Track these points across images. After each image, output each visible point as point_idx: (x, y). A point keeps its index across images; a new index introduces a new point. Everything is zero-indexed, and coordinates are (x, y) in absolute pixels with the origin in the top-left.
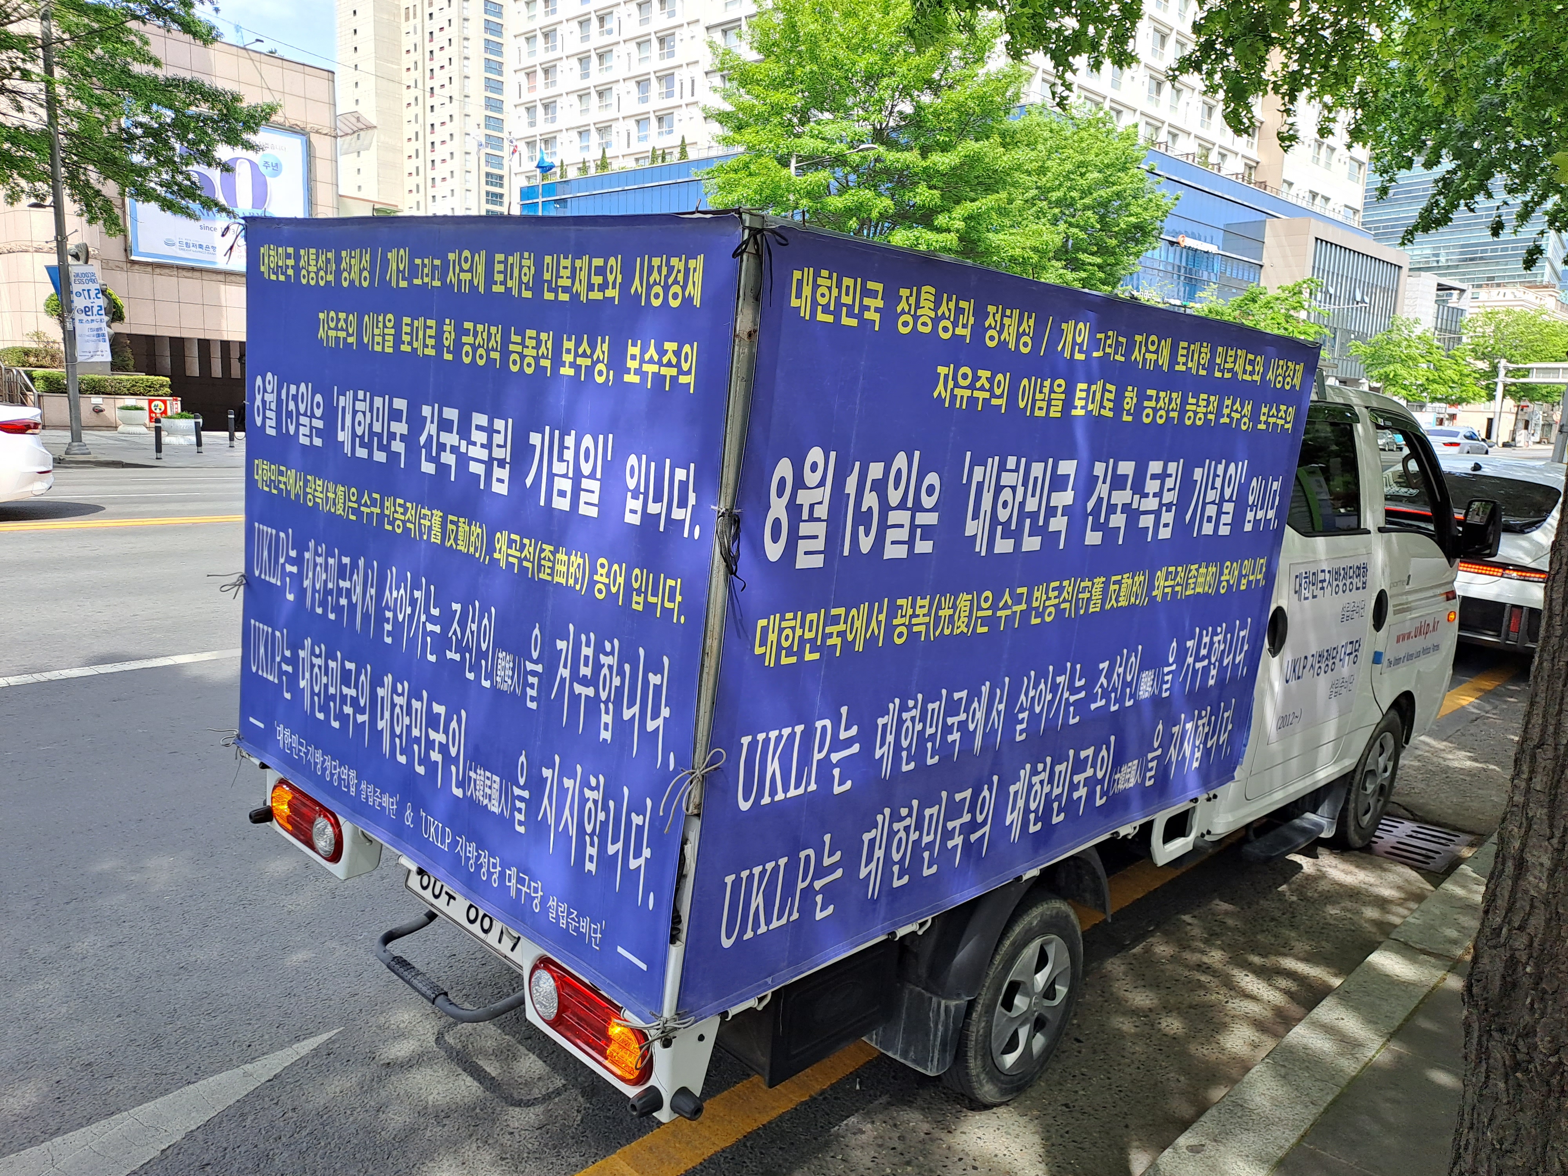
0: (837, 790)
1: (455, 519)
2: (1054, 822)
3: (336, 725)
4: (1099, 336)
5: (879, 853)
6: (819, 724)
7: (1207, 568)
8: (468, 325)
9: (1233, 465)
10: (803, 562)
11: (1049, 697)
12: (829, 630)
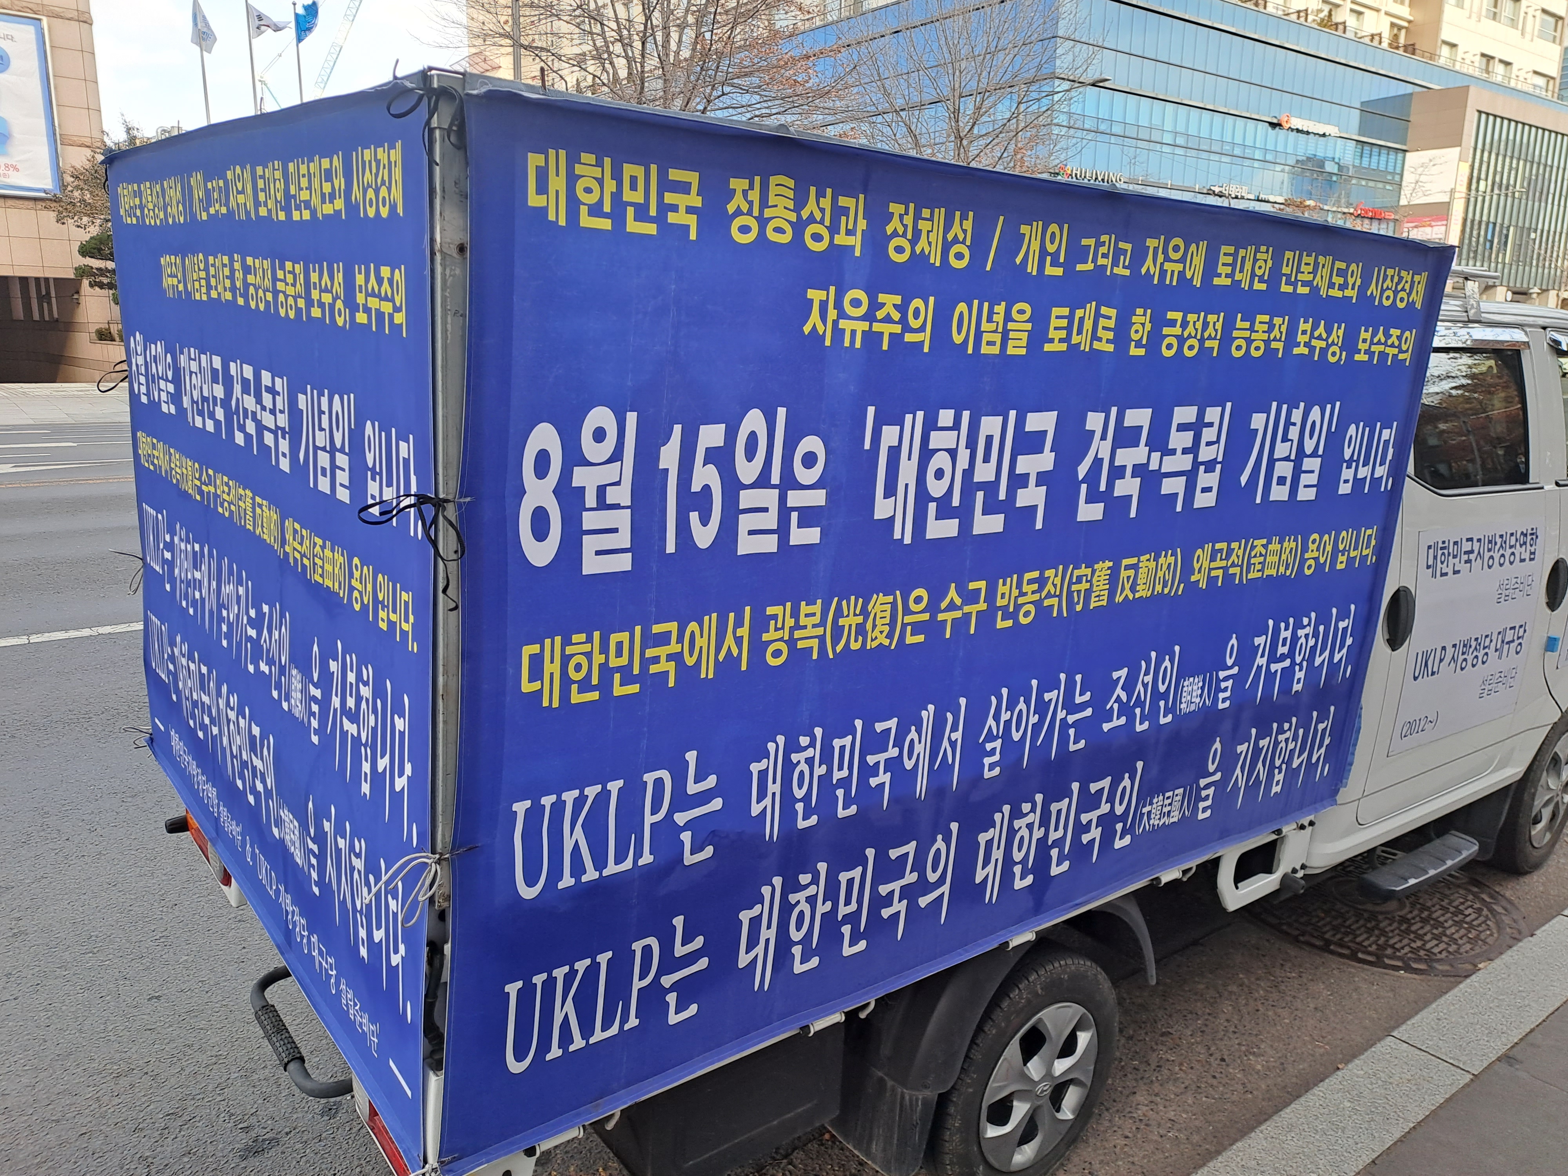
0: (689, 859)
2: (1053, 873)
3: (201, 735)
4: (1084, 242)
5: (768, 933)
6: (650, 778)
9: (1315, 411)
11: (1034, 719)
12: (650, 653)
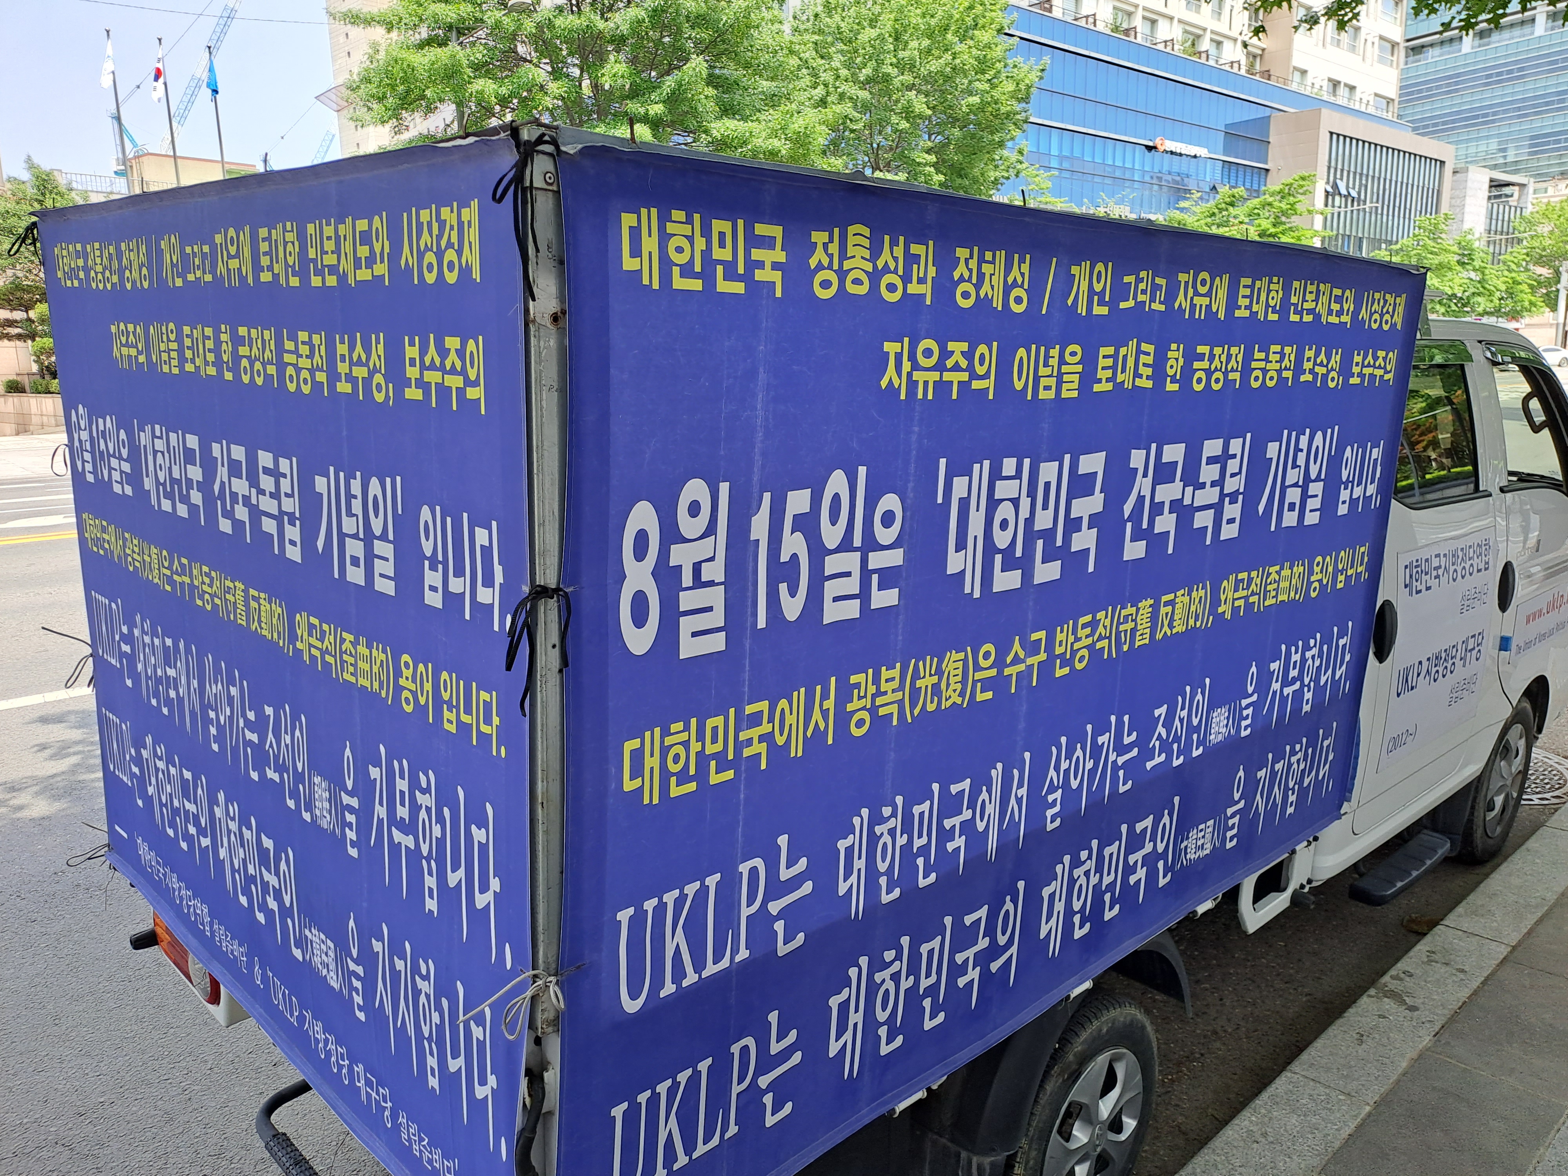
0: (782, 950)
1: (258, 594)
2: (1106, 918)
3: (184, 845)
4: (1127, 279)
5: (856, 1018)
6: (744, 868)
8: (243, 331)
11: (1089, 766)
12: (743, 736)
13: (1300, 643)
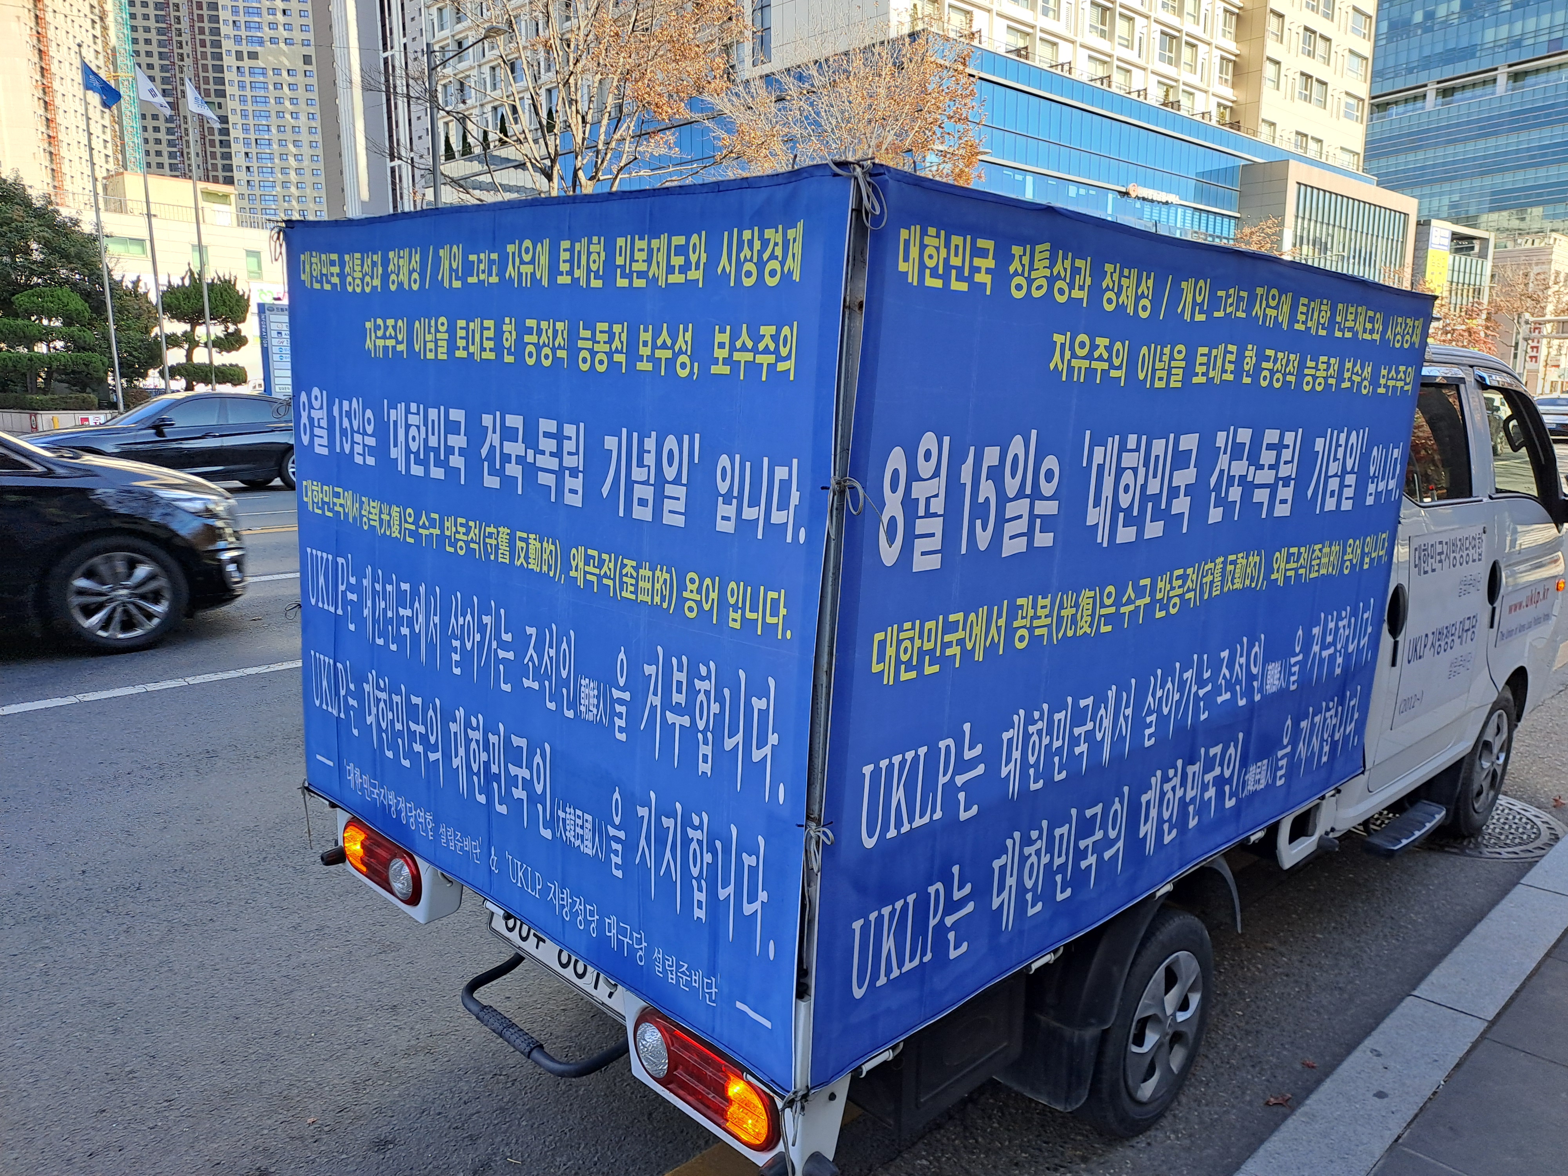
0: (963, 816)
1: (525, 535)
2: (1190, 825)
3: (406, 763)
4: (1219, 294)
5: (1011, 881)
6: (942, 745)
7: (1330, 547)
8: (531, 323)
9: (1354, 433)
10: (921, 564)
11: (1177, 697)
12: (947, 638)
13: (1335, 613)
